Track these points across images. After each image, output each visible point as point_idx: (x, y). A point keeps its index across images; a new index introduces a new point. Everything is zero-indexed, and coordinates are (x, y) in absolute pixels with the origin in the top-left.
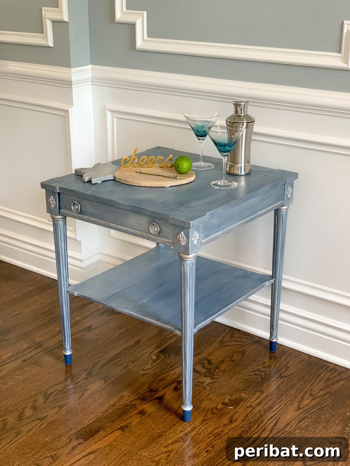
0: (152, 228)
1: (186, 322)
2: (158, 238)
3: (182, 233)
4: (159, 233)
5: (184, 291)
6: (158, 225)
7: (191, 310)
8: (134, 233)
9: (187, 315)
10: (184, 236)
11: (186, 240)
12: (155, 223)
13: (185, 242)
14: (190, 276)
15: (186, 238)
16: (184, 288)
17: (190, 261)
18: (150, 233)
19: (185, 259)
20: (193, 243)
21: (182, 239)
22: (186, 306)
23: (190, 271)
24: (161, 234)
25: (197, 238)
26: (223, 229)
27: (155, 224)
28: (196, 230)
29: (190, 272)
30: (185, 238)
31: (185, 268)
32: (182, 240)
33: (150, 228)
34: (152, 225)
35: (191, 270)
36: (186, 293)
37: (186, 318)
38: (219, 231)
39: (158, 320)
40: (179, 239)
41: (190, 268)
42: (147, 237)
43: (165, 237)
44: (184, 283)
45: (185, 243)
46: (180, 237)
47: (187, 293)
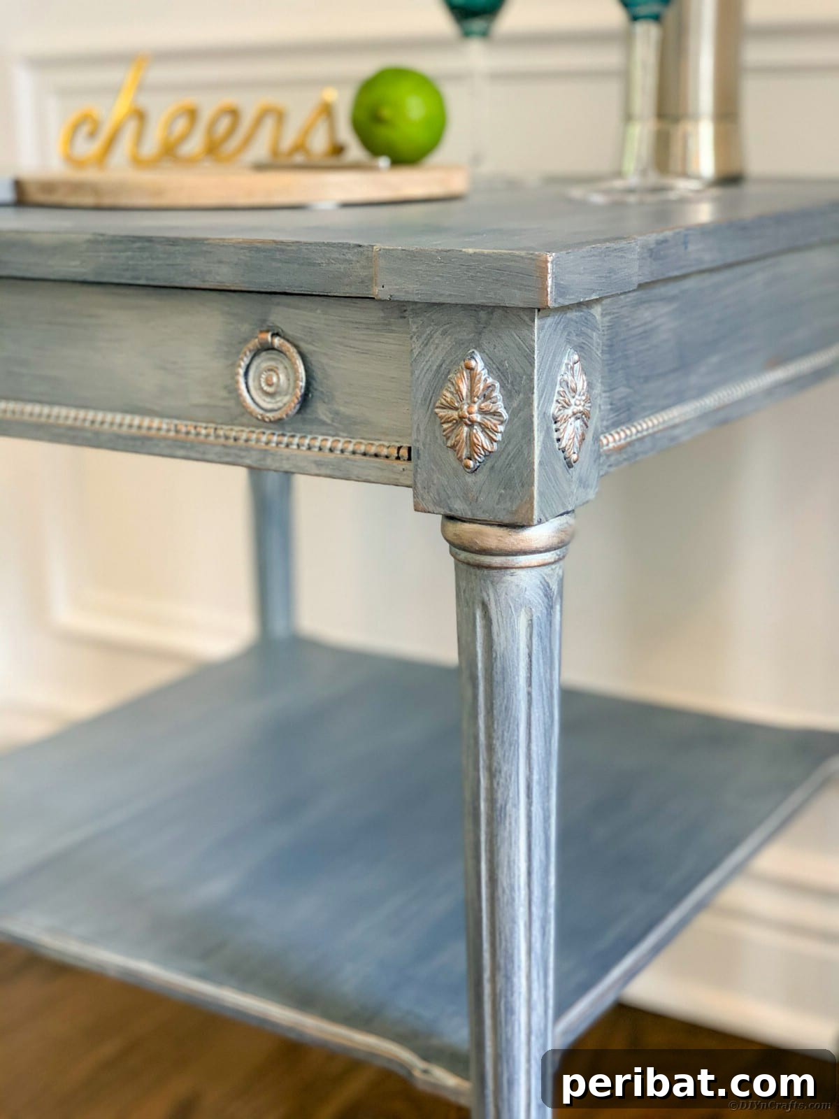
0: (251, 373)
1: (510, 1011)
2: (296, 440)
3: (478, 364)
4: (305, 401)
5: (491, 791)
6: (296, 346)
7: (536, 925)
8: (134, 438)
9: (510, 958)
10: (490, 380)
11: (506, 416)
12: (275, 335)
13: (501, 428)
14: (530, 683)
15: (508, 396)
16: (492, 774)
17: (534, 572)
18: (240, 415)
19: (497, 561)
20: (555, 435)
21: (475, 408)
22: (503, 899)
23: (530, 647)
24: (321, 410)
25: (577, 403)
26: (702, 392)
27: (277, 341)
28: (569, 342)
29: (530, 656)
30: (497, 394)
31: (495, 628)
32: (477, 417)
33: (241, 380)
34: (256, 354)
35: (541, 638)
36: (504, 807)
37: (508, 978)
38: (679, 398)
39: (304, 1000)
40: (455, 414)
41: (531, 626)
42: (224, 446)
43: (347, 426)
44: (489, 737)
45: (499, 437)
46: (458, 391)
47: (516, 806)
